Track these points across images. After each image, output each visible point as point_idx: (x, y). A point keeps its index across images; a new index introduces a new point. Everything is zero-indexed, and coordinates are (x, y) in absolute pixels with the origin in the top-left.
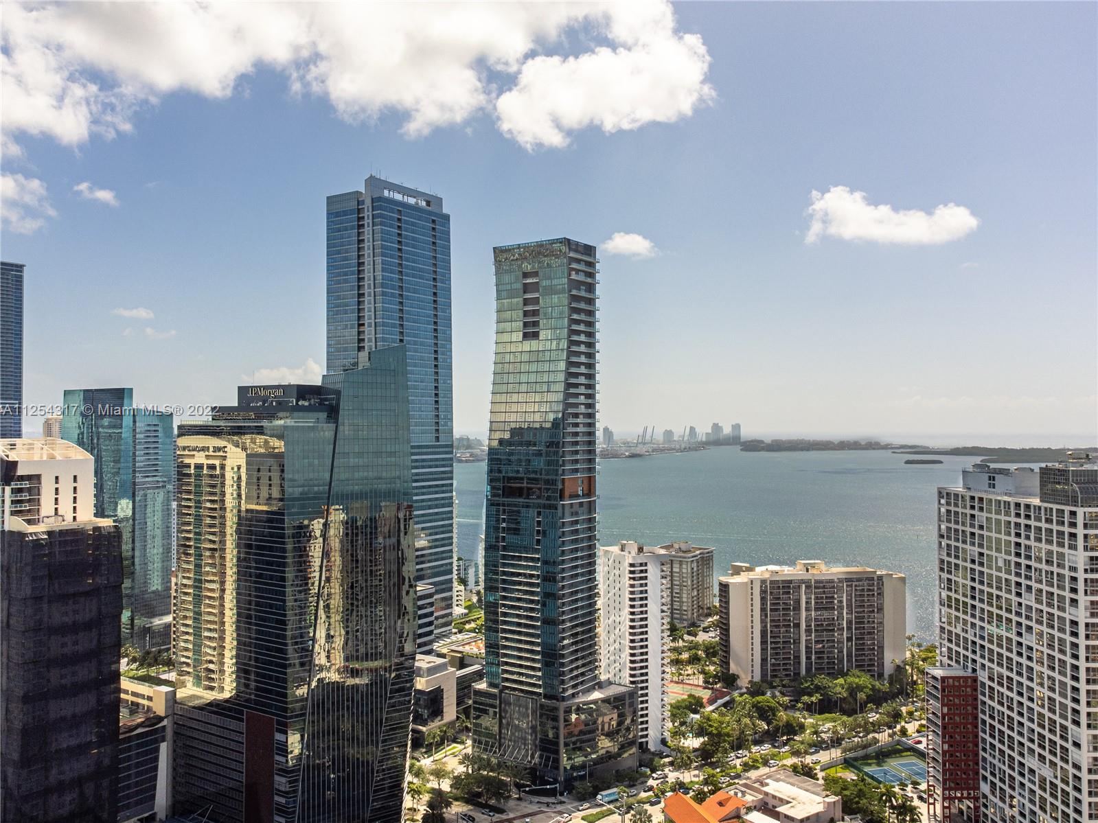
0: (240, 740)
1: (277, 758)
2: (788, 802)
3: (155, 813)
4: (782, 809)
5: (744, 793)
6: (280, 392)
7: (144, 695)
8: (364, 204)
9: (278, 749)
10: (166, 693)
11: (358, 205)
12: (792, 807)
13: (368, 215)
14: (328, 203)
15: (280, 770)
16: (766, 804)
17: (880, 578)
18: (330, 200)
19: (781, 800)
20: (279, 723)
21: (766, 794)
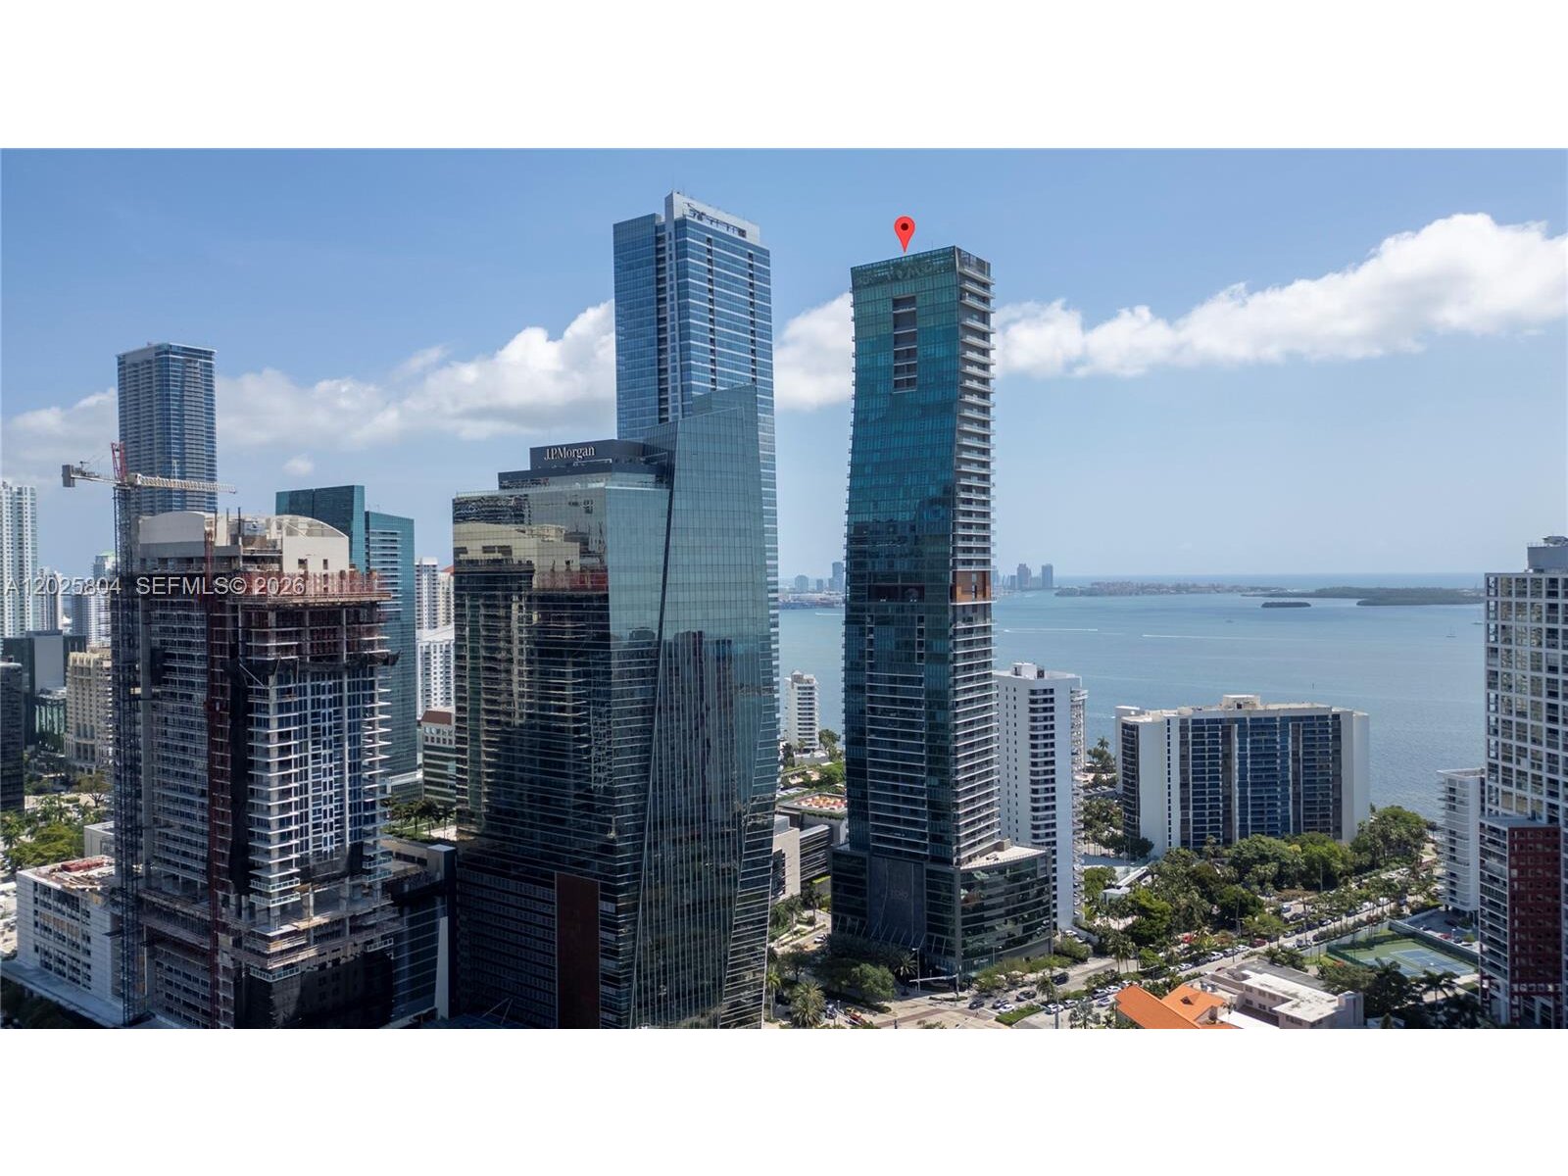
0: (550, 911)
1: (603, 934)
2: (1285, 1001)
3: (436, 1010)
4: (1281, 1009)
5: (1214, 988)
6: (590, 452)
7: (413, 857)
8: (664, 230)
9: (604, 923)
10: (446, 853)
11: (656, 232)
12: (1293, 1006)
13: (670, 245)
14: (615, 233)
15: (605, 950)
16: (1249, 1002)
17: (1336, 717)
18: (618, 228)
19: (1273, 997)
20: (605, 888)
21: (1250, 989)
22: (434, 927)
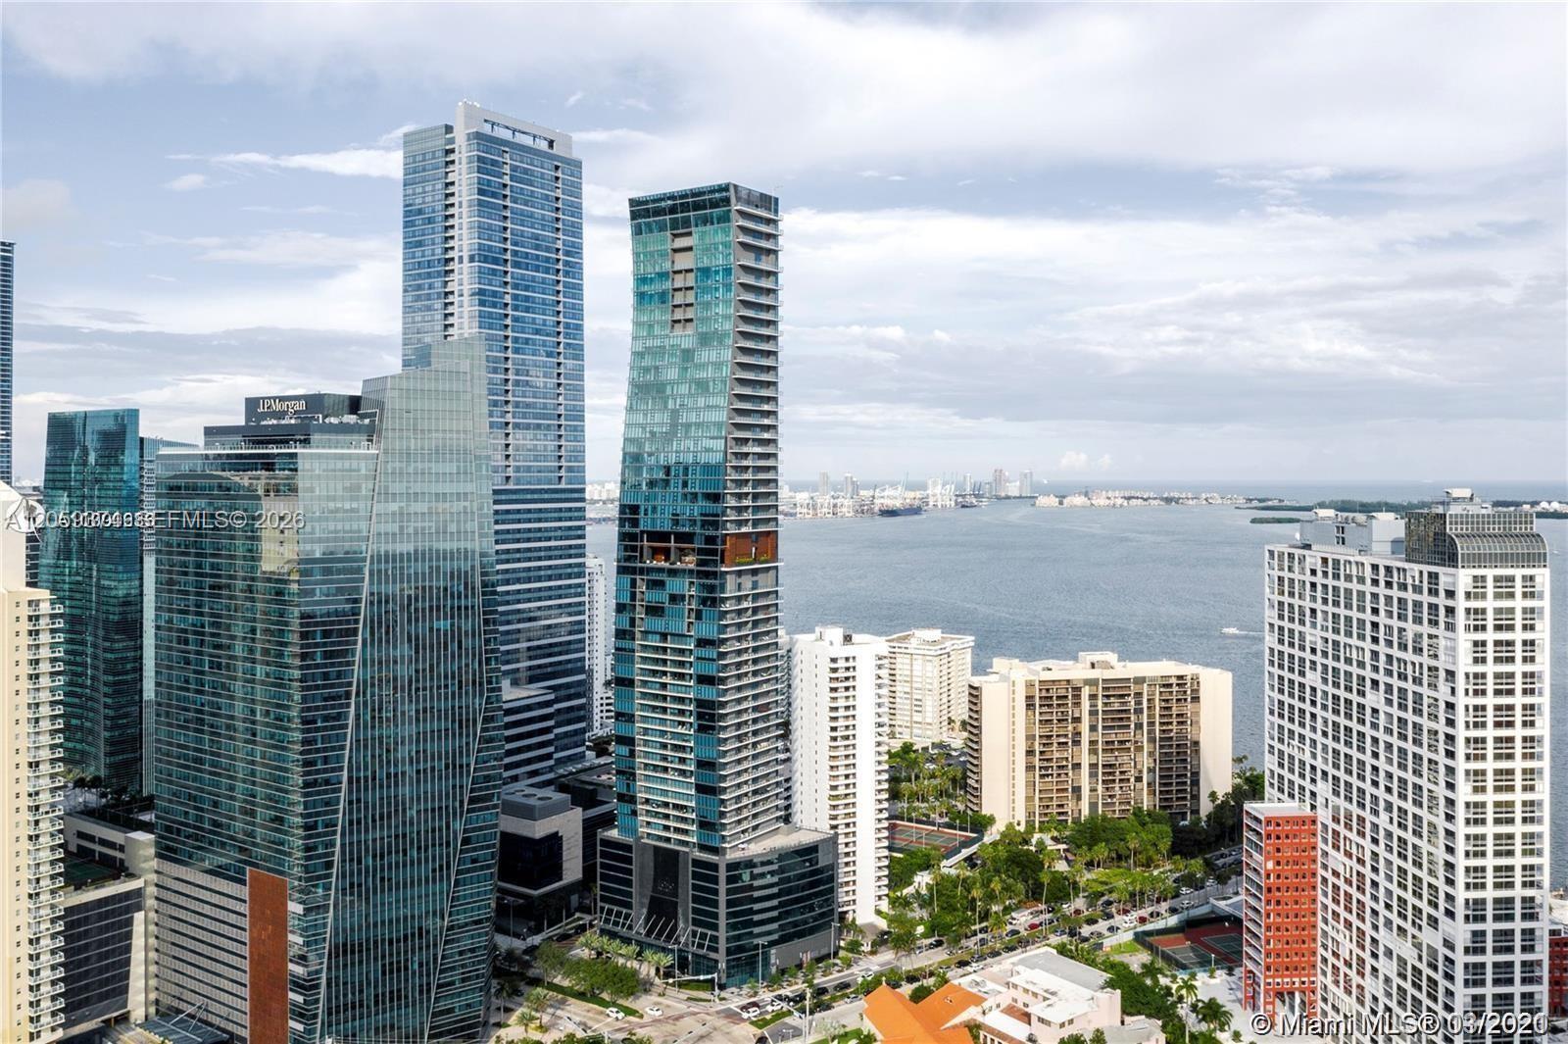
0: (242, 910)
1: (291, 937)
2: (1045, 999)
3: (129, 1012)
4: (1035, 1009)
7: (114, 844)
8: (455, 142)
11: (446, 145)
12: (1049, 1006)
13: (460, 159)
14: (406, 142)
16: (1015, 1001)
17: (1196, 676)
18: (410, 137)
19: (1035, 996)
21: (1015, 987)
22: (129, 922)
